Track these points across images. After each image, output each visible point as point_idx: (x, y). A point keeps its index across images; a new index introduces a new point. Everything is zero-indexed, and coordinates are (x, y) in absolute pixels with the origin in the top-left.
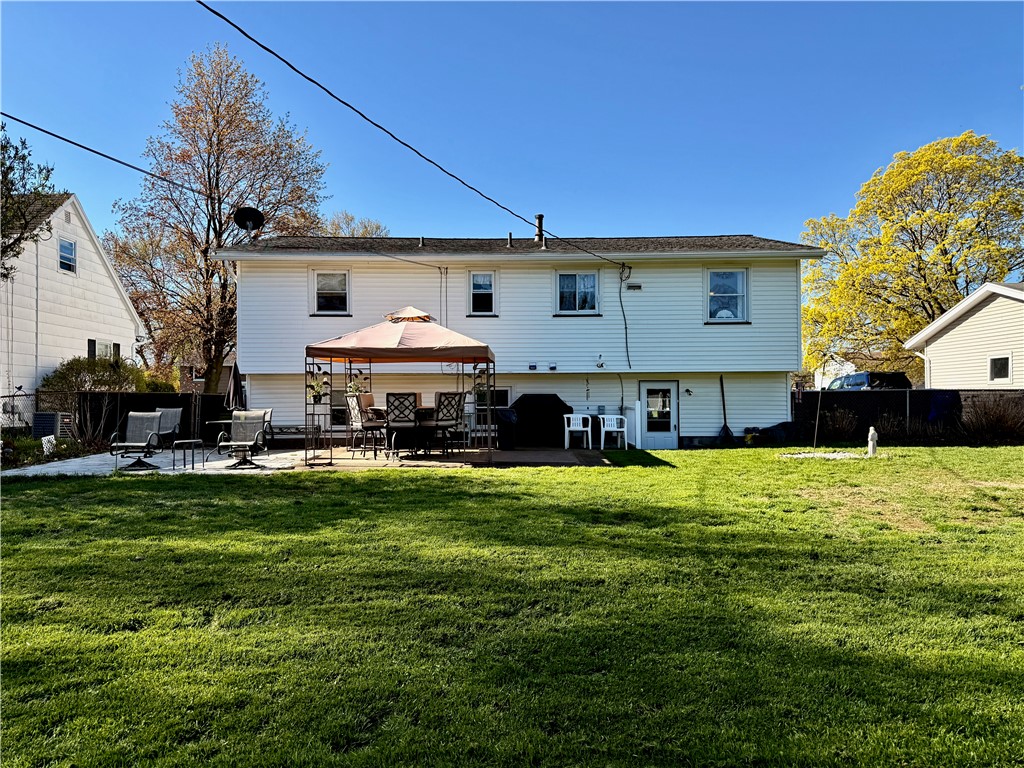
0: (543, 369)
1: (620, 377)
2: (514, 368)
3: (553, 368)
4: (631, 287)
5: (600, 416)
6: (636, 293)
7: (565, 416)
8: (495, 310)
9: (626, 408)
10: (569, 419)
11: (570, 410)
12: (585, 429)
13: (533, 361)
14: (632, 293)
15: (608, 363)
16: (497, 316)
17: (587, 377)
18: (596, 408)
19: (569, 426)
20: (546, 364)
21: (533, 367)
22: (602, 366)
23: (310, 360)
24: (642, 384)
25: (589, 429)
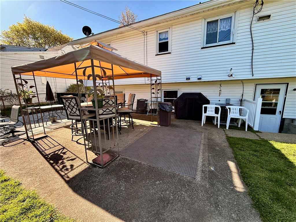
0: (194, 79)
1: (242, 82)
2: (178, 80)
3: (199, 79)
4: (261, 18)
5: (227, 107)
6: (266, 22)
7: (204, 106)
8: (169, 50)
9: (244, 100)
10: (206, 108)
11: (208, 102)
12: (216, 115)
13: (188, 75)
14: (262, 23)
15: (235, 74)
16: (170, 53)
17: (221, 83)
18: (225, 100)
19: (205, 112)
20: (196, 76)
21: (188, 79)
22: (232, 75)
23: (17, 76)
24: (258, 86)
25: (219, 116)
